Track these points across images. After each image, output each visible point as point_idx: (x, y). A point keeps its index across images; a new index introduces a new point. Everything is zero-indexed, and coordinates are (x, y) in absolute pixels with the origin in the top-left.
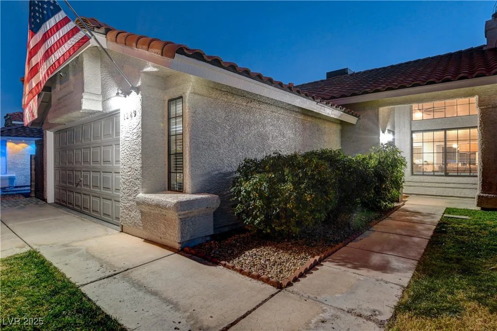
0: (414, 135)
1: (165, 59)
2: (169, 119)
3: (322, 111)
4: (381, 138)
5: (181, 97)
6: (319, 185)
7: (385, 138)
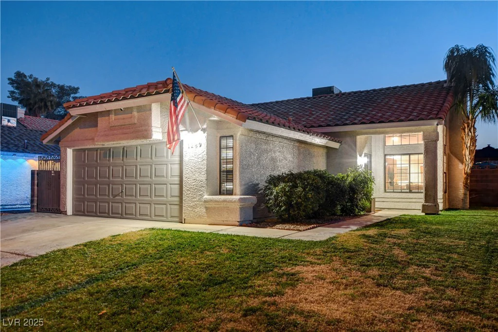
0: (387, 157)
1: (238, 121)
2: (220, 148)
3: (313, 140)
4: (358, 161)
5: (232, 136)
6: (316, 189)
7: (361, 161)
